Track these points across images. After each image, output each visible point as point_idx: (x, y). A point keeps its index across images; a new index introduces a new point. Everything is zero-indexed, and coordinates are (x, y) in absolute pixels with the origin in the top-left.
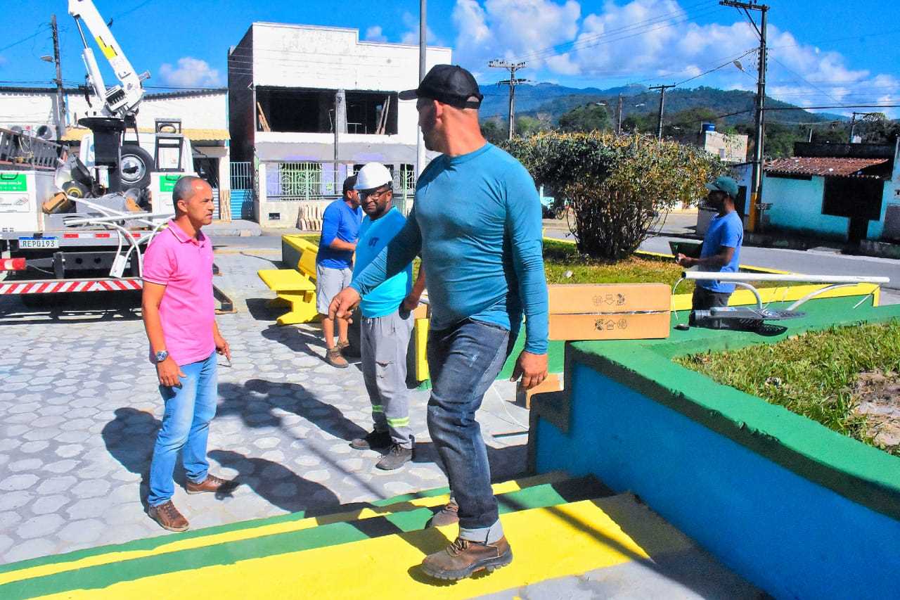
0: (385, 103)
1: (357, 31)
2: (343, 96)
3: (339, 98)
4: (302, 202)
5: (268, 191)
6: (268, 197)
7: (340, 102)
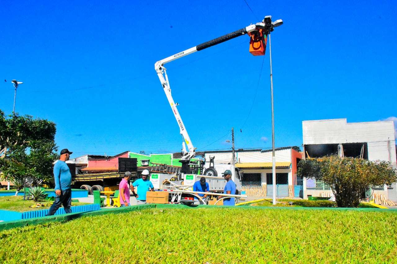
0: (362, 148)
1: (346, 119)
2: (341, 146)
3: (339, 147)
4: (321, 191)
5: (307, 186)
6: (307, 188)
7: (340, 149)
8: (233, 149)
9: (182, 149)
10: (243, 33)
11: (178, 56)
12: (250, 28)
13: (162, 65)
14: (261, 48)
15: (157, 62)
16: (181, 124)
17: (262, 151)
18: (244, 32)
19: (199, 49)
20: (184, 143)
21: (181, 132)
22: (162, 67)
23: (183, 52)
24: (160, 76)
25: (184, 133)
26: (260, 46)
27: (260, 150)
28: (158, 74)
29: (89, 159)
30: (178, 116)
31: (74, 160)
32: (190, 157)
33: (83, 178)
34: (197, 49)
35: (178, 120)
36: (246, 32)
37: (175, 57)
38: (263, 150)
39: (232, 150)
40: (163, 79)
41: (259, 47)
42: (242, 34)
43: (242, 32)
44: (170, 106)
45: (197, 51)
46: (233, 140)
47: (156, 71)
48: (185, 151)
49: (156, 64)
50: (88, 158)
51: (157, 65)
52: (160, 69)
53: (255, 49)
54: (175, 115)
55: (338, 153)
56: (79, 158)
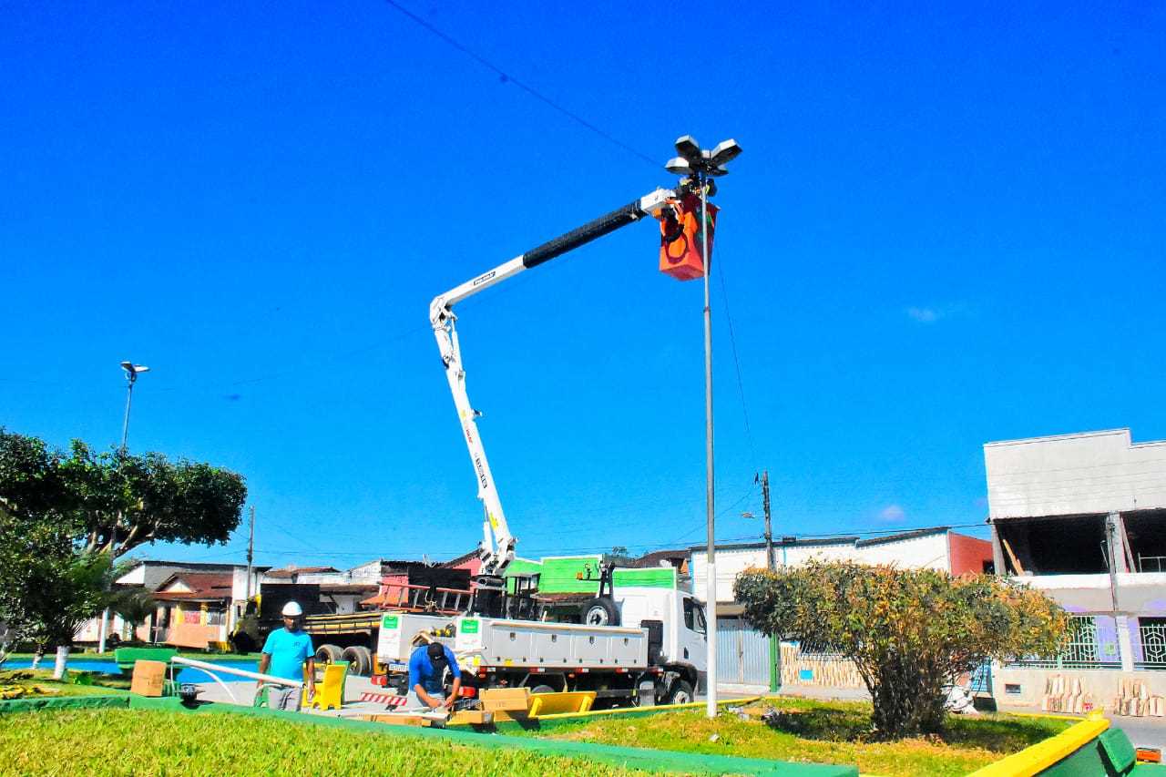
1: (1128, 432)
3: (1111, 523)
4: (1051, 670)
7: (1112, 530)
8: (768, 538)
9: (480, 543)
10: (634, 216)
11: (483, 283)
12: (652, 201)
13: (447, 307)
14: (687, 255)
15: (436, 299)
16: (483, 469)
17: (857, 541)
18: (636, 213)
19: (529, 263)
20: (486, 525)
21: (482, 493)
22: (446, 313)
23: (492, 271)
24: (440, 336)
25: (489, 495)
26: (686, 250)
27: (852, 541)
28: (436, 333)
29: (383, 571)
30: (476, 448)
31: (347, 574)
32: (499, 565)
33: (322, 627)
34: (525, 264)
35: (474, 459)
36: (641, 214)
37: (476, 286)
38: (863, 538)
39: (763, 540)
40: (448, 345)
41: (682, 252)
42: (631, 220)
43: (630, 213)
44: (459, 420)
45: (525, 268)
46: (767, 509)
47: (431, 324)
48: (487, 546)
49: (432, 305)
50: (382, 568)
51: (434, 307)
52: (442, 317)
53: (673, 260)
54: (468, 443)
55: (1106, 543)
56: (360, 569)
